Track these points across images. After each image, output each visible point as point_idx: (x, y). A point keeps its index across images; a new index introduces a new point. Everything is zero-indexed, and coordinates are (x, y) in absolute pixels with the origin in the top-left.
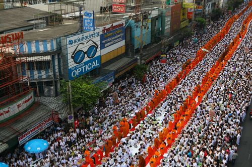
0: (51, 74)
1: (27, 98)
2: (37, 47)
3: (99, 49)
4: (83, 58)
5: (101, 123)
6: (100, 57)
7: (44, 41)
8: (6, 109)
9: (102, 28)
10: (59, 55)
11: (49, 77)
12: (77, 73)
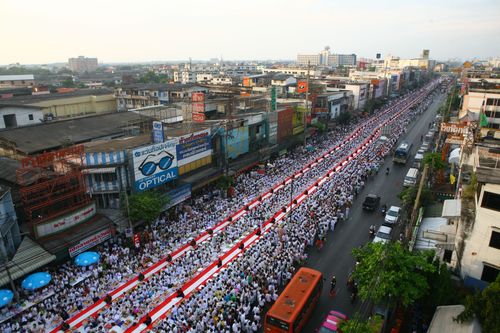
0: (117, 185)
1: (86, 210)
2: (104, 159)
3: (175, 161)
4: (154, 169)
5: (167, 237)
6: (176, 169)
7: (110, 152)
8: (61, 221)
9: (178, 138)
10: (126, 166)
11: (115, 188)
12: (147, 185)
